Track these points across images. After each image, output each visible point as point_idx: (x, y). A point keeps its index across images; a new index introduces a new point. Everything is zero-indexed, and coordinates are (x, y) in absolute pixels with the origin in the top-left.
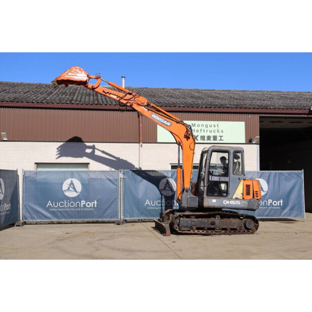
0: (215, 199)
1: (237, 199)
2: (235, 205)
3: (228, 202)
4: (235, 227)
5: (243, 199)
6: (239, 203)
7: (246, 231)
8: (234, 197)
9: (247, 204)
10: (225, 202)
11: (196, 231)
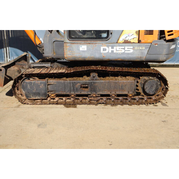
0: (84, 44)
1: (126, 42)
2: (124, 53)
3: (109, 50)
4: (125, 93)
5: (139, 41)
6: (132, 51)
7: (145, 98)
8: (121, 40)
9: (146, 52)
10: (104, 50)
11: (57, 99)
